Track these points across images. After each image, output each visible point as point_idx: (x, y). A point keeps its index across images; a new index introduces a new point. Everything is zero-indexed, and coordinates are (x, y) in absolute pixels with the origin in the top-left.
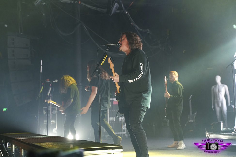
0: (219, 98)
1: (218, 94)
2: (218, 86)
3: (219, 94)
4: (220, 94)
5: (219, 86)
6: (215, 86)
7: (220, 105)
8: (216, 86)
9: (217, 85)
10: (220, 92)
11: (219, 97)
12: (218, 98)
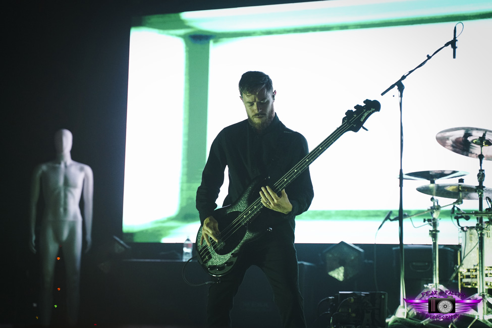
0: (66, 210)
1: (62, 194)
2: (62, 165)
3: (66, 196)
4: (69, 195)
5: (66, 166)
6: (50, 164)
7: (65, 234)
8: (57, 165)
9: (60, 163)
10: (72, 190)
11: (66, 204)
12: (62, 210)
